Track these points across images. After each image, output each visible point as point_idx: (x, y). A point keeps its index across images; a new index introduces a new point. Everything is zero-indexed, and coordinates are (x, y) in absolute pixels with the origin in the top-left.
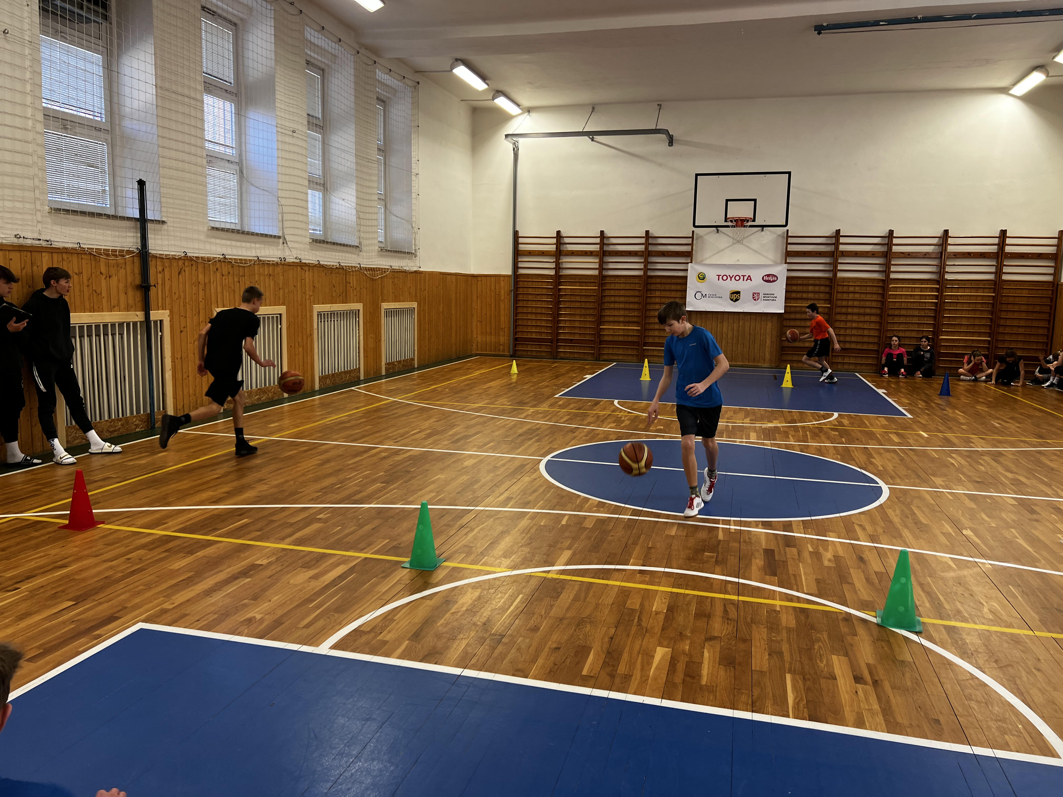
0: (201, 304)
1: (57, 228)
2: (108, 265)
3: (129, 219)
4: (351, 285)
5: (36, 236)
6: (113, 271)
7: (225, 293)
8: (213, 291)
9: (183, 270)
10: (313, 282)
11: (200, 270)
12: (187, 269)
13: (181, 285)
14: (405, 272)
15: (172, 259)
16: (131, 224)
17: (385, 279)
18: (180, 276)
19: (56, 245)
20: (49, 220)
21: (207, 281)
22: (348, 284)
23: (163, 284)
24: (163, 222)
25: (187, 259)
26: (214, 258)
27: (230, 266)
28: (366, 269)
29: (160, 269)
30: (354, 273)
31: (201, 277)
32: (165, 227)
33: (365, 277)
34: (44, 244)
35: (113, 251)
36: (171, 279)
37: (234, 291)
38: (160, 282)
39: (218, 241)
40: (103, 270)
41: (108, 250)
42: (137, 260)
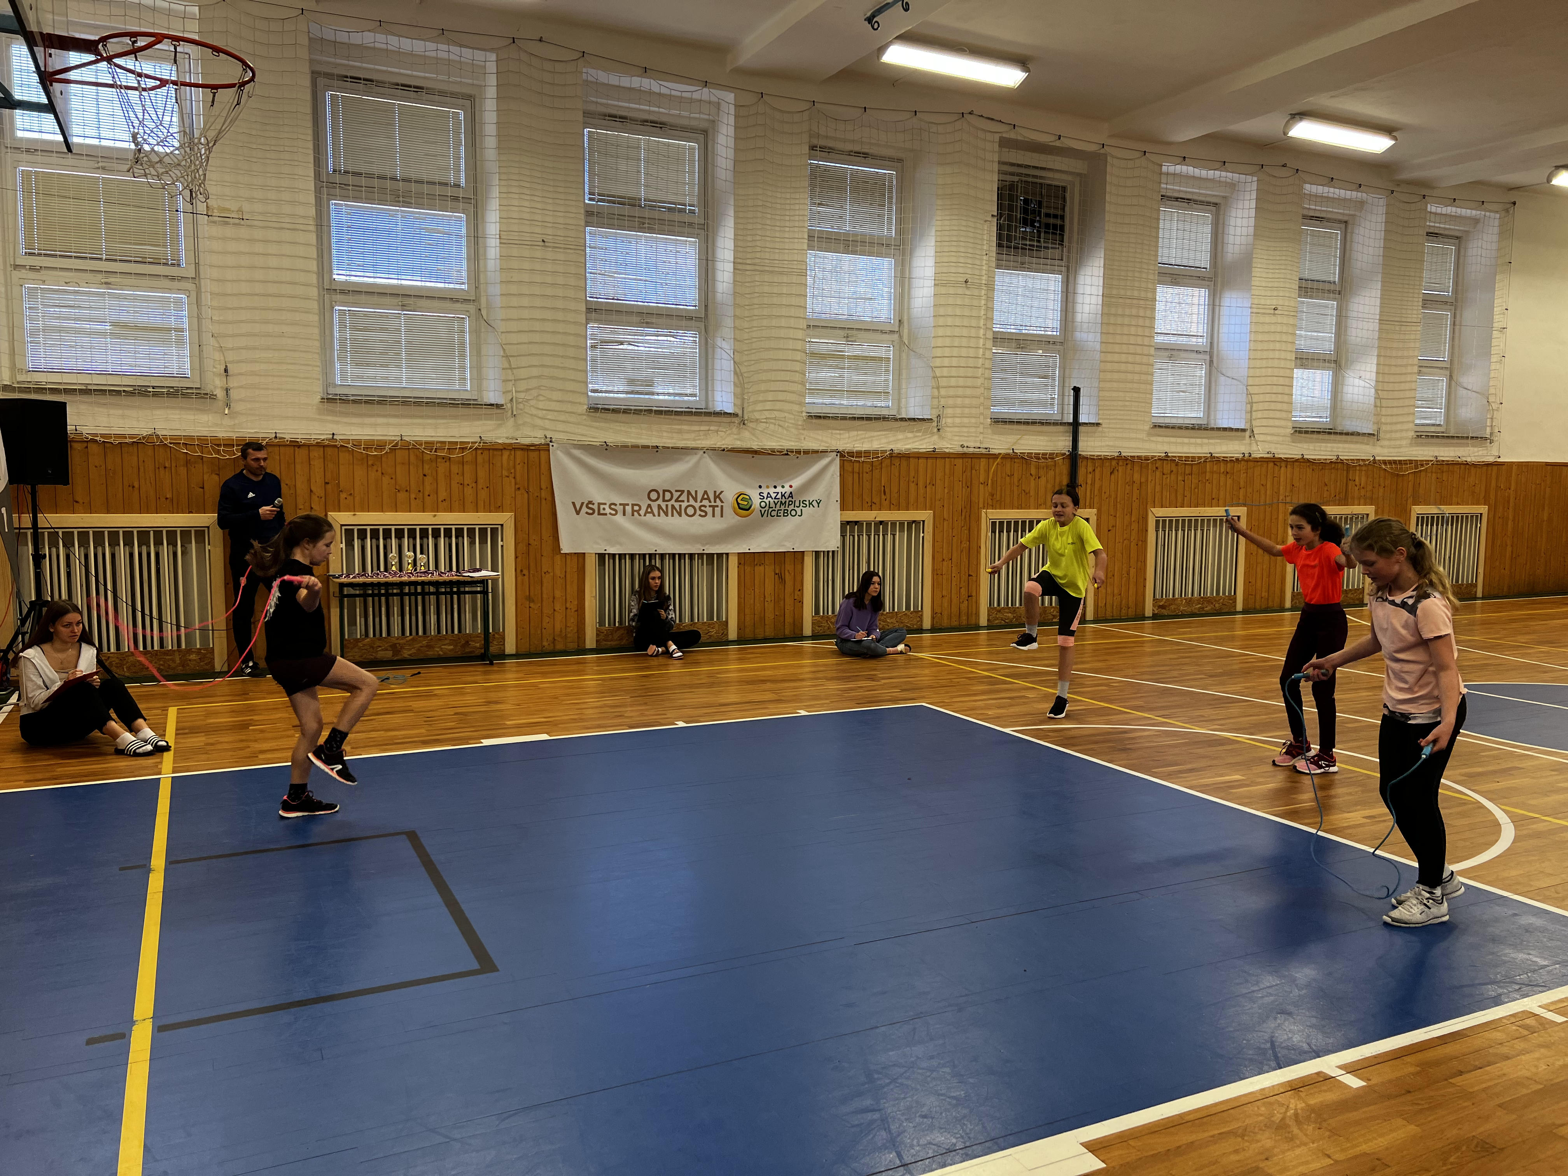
0: (1134, 504)
1: (996, 437)
2: (1038, 468)
3: (1062, 424)
4: (1357, 482)
5: (978, 445)
6: (1042, 472)
7: (1164, 493)
8: (1149, 491)
9: (1116, 471)
10: (1292, 479)
11: (1136, 468)
12: (1120, 469)
13: (1112, 484)
14: (1466, 464)
15: (1103, 460)
16: (1066, 428)
17: (1423, 474)
18: (1113, 476)
19: (993, 451)
20: (990, 431)
21: (1143, 480)
22: (1350, 483)
23: (1093, 484)
24: (1098, 424)
25: (1121, 460)
26: (1153, 457)
27: (1173, 465)
28: (1385, 462)
29: (1090, 469)
30: (1364, 468)
31: (1136, 477)
32: (1100, 429)
33: (1382, 472)
34: (984, 451)
35: (1043, 454)
36: (1101, 479)
37: (1176, 491)
38: (1089, 482)
39: (1160, 439)
40: (1033, 471)
41: (1039, 454)
42: (1067, 462)
